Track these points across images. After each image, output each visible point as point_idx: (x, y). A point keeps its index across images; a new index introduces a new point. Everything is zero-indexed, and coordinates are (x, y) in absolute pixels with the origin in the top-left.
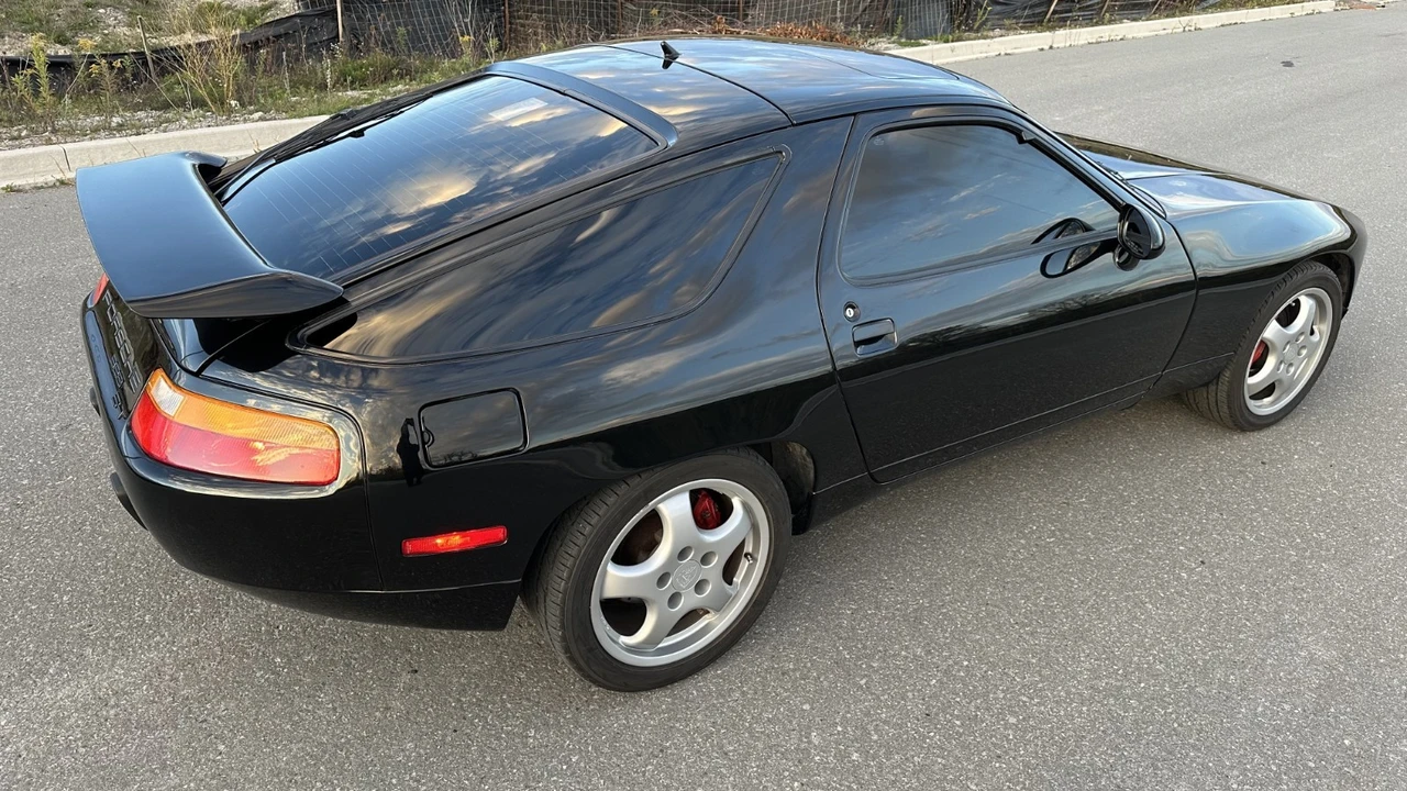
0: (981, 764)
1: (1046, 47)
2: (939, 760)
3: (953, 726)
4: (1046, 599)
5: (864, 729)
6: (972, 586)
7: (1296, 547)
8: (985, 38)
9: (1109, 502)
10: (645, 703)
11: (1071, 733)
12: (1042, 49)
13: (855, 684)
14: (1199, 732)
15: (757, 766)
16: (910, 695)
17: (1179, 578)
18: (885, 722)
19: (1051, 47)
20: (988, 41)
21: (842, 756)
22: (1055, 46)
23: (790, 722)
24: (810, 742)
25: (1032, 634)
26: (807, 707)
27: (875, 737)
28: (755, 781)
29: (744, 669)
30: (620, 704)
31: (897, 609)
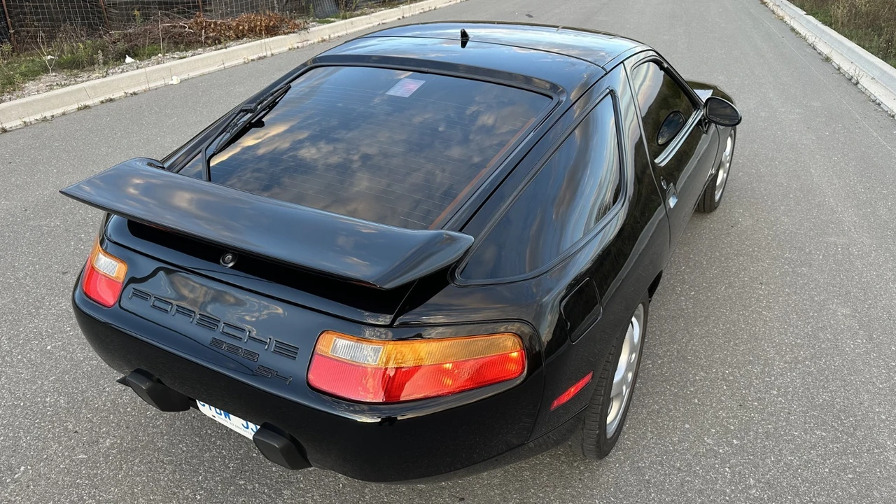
0: (787, 420)
1: (401, 17)
2: (769, 426)
3: (756, 407)
4: (723, 325)
5: (724, 426)
6: (687, 330)
7: (784, 263)
8: (366, 14)
9: (694, 265)
10: (611, 460)
11: (802, 388)
12: (399, 19)
13: (695, 404)
14: (843, 365)
15: (701, 468)
16: (722, 398)
17: (761, 295)
18: (728, 417)
19: (403, 17)
20: (368, 16)
21: (730, 444)
22: (405, 16)
23: (689, 437)
24: (709, 444)
25: (736, 345)
26: (687, 426)
27: (732, 428)
28: (708, 477)
29: (637, 418)
30: (598, 466)
31: (670, 355)
